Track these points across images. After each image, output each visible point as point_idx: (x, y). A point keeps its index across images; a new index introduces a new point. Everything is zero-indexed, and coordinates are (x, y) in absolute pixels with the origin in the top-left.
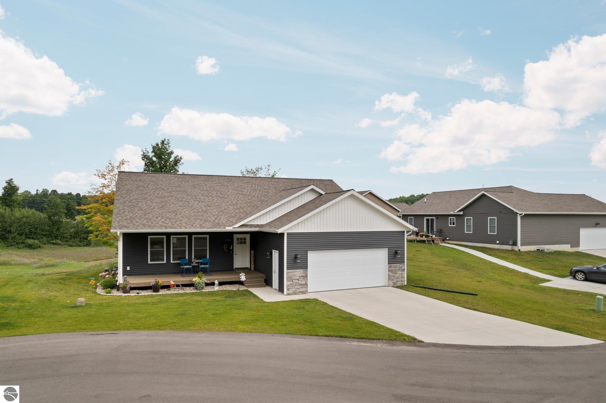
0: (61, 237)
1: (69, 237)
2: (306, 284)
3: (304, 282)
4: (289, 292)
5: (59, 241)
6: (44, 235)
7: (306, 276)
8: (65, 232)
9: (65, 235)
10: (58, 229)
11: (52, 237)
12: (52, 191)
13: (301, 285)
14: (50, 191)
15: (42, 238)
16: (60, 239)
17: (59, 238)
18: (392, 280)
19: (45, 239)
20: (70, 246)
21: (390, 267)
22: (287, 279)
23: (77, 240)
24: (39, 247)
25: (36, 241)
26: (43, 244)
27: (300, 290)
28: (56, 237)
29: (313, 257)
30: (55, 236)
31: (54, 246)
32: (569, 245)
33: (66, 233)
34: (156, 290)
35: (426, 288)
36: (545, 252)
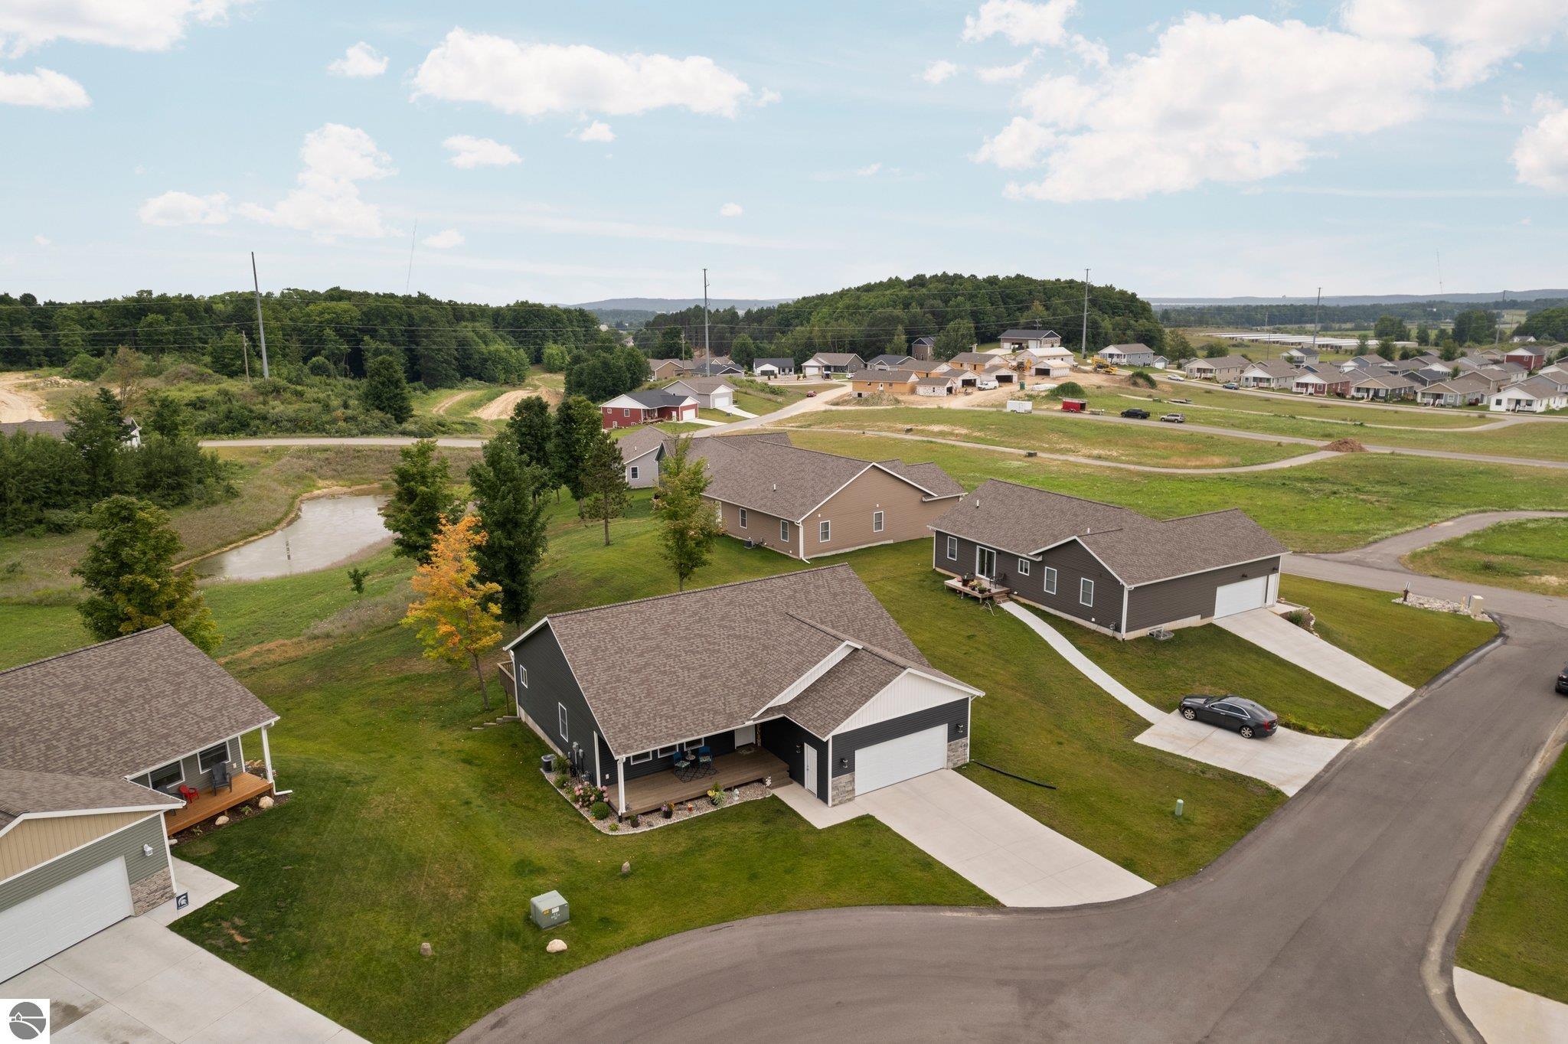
2: (854, 790)
3: (851, 788)
4: (834, 803)
6: (78, 494)
7: (854, 780)
10: (108, 475)
13: (847, 791)
15: (77, 502)
18: (952, 761)
21: (949, 744)
22: (833, 788)
23: (157, 493)
24: (79, 526)
25: (68, 513)
27: (847, 798)
29: (860, 756)
32: (1199, 616)
34: (668, 815)
35: (994, 770)
36: (1160, 642)
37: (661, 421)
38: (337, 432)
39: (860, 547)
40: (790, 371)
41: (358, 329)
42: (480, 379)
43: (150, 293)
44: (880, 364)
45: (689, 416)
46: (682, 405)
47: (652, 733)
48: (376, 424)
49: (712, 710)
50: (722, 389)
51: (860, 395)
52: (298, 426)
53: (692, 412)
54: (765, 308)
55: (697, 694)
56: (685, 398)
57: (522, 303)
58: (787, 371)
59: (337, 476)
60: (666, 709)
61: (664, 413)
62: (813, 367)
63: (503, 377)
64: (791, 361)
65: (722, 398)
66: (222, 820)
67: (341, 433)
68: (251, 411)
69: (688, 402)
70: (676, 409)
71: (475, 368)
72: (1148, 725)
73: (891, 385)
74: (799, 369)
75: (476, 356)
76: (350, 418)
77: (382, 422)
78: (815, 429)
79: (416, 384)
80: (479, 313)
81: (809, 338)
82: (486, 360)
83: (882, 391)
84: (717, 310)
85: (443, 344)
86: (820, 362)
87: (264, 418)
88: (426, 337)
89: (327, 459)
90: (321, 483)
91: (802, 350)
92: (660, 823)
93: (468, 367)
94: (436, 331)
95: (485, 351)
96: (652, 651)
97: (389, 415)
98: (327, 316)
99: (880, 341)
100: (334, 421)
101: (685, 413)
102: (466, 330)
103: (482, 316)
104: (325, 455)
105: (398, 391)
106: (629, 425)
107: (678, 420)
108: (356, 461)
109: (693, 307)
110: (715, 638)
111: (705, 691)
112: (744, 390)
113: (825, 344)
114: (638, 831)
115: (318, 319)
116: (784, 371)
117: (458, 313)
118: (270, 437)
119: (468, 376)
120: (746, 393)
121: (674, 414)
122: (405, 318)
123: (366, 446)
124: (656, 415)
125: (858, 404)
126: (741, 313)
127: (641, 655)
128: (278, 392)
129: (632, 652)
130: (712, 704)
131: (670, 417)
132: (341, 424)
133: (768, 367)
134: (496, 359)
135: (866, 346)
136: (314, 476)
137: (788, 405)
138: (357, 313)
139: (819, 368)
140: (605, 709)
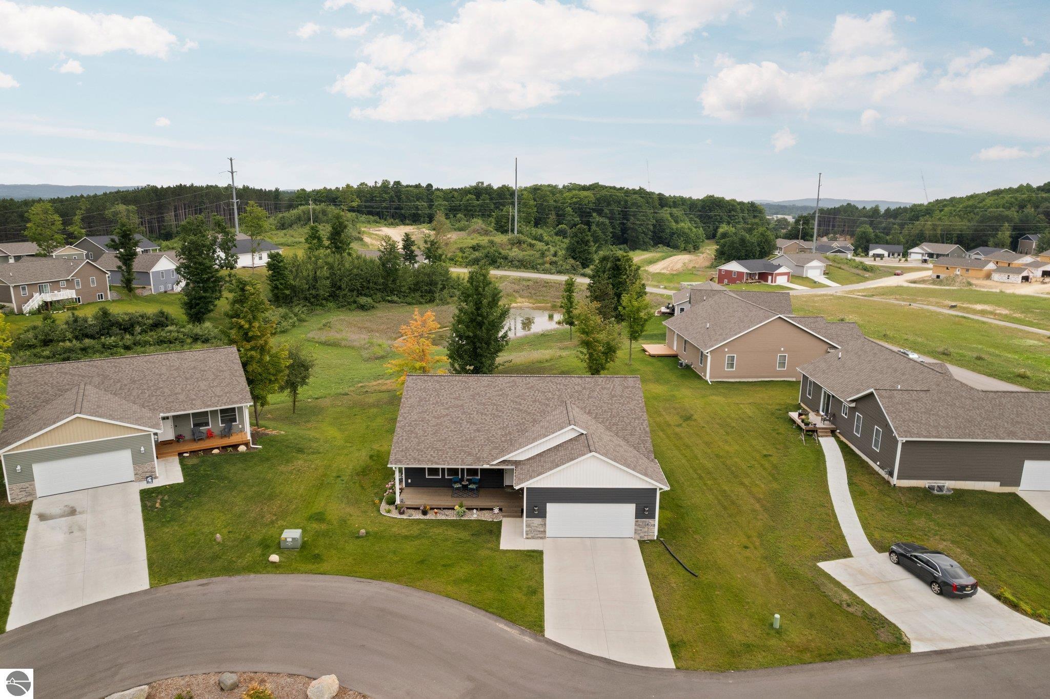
0: (398, 291)
1: (407, 291)
2: (545, 532)
3: (542, 530)
4: (527, 536)
5: (395, 298)
6: (377, 290)
7: (545, 524)
8: (402, 284)
9: (403, 289)
10: (394, 281)
11: (387, 292)
12: (395, 182)
13: (539, 531)
14: (392, 183)
15: (376, 294)
16: (397, 295)
17: (396, 293)
18: (639, 534)
19: (379, 295)
20: (409, 304)
21: (637, 521)
22: (526, 526)
23: (418, 294)
24: (373, 307)
25: (369, 300)
26: (376, 302)
27: (539, 536)
28: (392, 292)
29: (551, 508)
30: (390, 290)
31: (389, 305)
32: (999, 483)
33: (404, 286)
34: (425, 513)
35: (668, 550)
36: (933, 494)
37: (759, 282)
38: (543, 270)
39: (763, 379)
40: (899, 255)
41: (592, 209)
42: (668, 246)
43: (482, 183)
44: (977, 254)
45: (782, 281)
46: (776, 272)
47: (420, 456)
48: (568, 268)
49: (468, 452)
50: (815, 263)
51: (938, 277)
52: (523, 265)
53: (786, 277)
54: (902, 207)
55: (467, 440)
56: (779, 266)
57: (711, 196)
58: (896, 255)
59: (530, 297)
60: (439, 445)
61: (763, 277)
62: (917, 254)
63: (683, 246)
64: (900, 248)
65: (815, 270)
66: (216, 451)
67: (546, 271)
68: (500, 254)
69: (782, 270)
70: (772, 274)
71: (666, 238)
72: (847, 554)
73: (967, 270)
74: (905, 255)
75: (668, 231)
76: (554, 263)
77: (572, 266)
78: (875, 299)
79: (622, 246)
80: (681, 203)
81: (921, 230)
82: (674, 234)
83: (957, 275)
84: (864, 208)
85: (644, 221)
86: (923, 249)
87: (506, 258)
88: (634, 216)
89: (528, 286)
90: (519, 300)
91: (913, 240)
92: (418, 516)
93: (660, 238)
94: (640, 212)
95: (674, 227)
96: (456, 408)
97: (578, 263)
98: (574, 200)
99: (986, 235)
100: (543, 264)
101: (778, 278)
102: (665, 213)
103: (683, 204)
104: (528, 283)
105: (586, 248)
106: (735, 283)
107: (772, 282)
108: (544, 289)
109: (845, 204)
110: (504, 408)
111: (472, 440)
112: (839, 265)
113: (935, 236)
114: (404, 517)
115: (569, 201)
116: (893, 255)
117: (662, 201)
118: (505, 270)
119: (660, 243)
120: (840, 268)
121: (770, 278)
122: (622, 203)
123: (553, 280)
124: (757, 277)
125: (934, 283)
126: (882, 210)
127: (448, 409)
128: (520, 243)
129: (443, 406)
130: (471, 449)
131: (767, 281)
132: (547, 266)
133: (879, 251)
134: (681, 234)
135: (973, 240)
136: (517, 295)
137: (872, 279)
138: (593, 199)
139: (923, 254)
140: (402, 436)
